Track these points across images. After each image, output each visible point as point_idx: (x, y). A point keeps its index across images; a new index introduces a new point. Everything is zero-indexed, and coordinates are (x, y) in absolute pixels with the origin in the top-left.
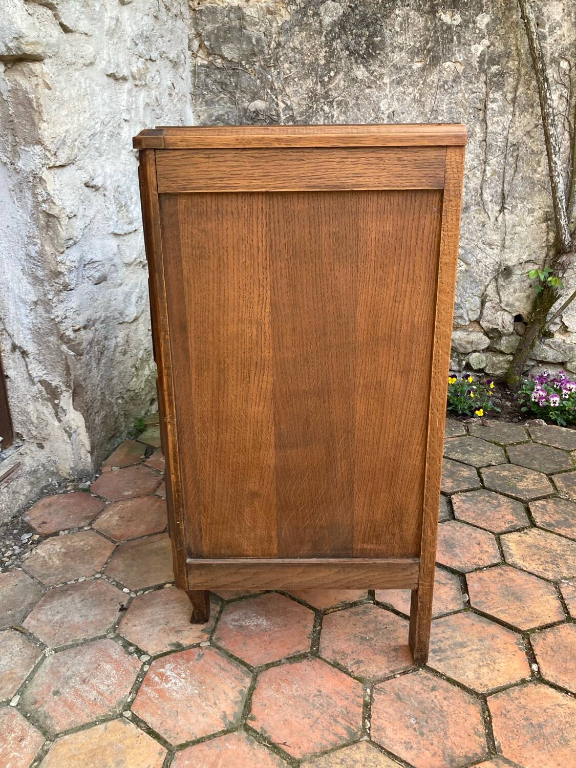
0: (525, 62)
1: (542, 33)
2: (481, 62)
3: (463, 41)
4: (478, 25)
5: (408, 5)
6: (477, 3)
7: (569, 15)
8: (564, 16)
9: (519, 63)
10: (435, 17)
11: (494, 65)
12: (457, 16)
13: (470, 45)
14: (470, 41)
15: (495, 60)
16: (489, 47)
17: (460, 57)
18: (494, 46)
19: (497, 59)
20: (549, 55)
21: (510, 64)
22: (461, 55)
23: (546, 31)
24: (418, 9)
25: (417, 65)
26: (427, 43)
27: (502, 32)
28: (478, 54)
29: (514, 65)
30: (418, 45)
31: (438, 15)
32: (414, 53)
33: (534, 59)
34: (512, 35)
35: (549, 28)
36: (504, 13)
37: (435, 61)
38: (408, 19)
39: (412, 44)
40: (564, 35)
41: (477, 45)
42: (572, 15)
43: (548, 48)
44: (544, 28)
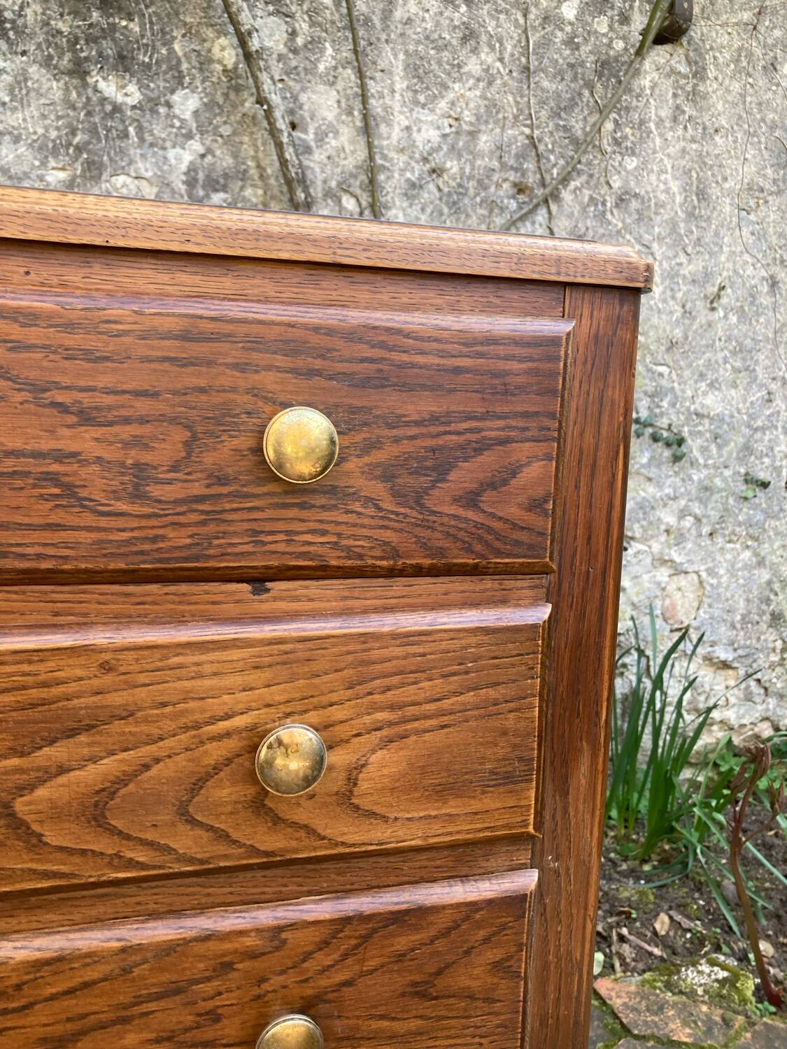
0: (276, 191)
1: (304, 141)
2: (191, 183)
3: (149, 138)
4: (177, 112)
5: (24, 53)
6: (171, 69)
7: (350, 113)
8: (340, 114)
9: (265, 193)
10: (85, 85)
11: (216, 191)
12: (132, 88)
13: (164, 149)
14: (164, 140)
15: (218, 182)
16: (203, 156)
17: (145, 168)
18: (214, 156)
19: (222, 181)
20: (319, 183)
21: (248, 192)
22: (148, 165)
23: (310, 137)
24: (47, 62)
25: (56, 177)
26: (73, 132)
27: (226, 130)
28: (184, 167)
29: (255, 195)
30: (53, 134)
31: (91, 80)
32: (47, 150)
33: (289, 182)
34: (246, 139)
35: (316, 134)
36: (226, 95)
37: (94, 170)
38: (26, 80)
39: (40, 131)
40: (344, 149)
41: (178, 150)
42: (356, 113)
43: (317, 170)
44: (305, 131)
